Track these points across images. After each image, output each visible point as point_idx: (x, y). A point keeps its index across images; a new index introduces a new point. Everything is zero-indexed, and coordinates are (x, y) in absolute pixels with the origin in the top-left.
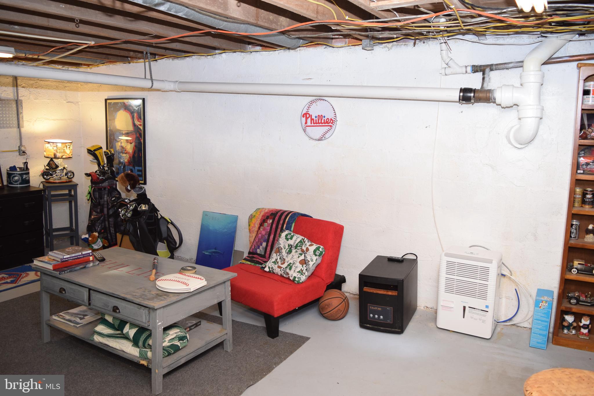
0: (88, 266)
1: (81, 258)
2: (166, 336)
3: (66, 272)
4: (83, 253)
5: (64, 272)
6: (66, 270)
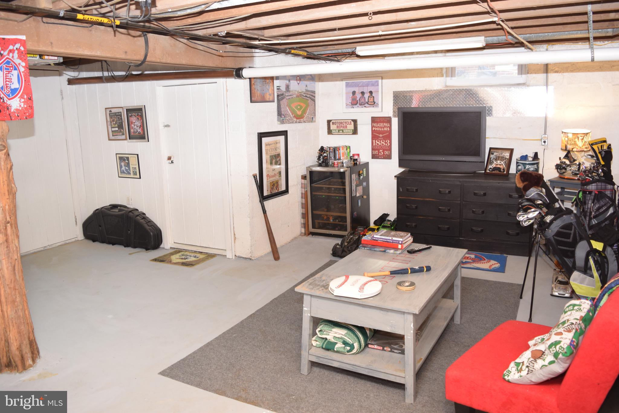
0: (388, 251)
1: (391, 242)
2: (329, 330)
3: (365, 248)
4: (394, 239)
5: (363, 248)
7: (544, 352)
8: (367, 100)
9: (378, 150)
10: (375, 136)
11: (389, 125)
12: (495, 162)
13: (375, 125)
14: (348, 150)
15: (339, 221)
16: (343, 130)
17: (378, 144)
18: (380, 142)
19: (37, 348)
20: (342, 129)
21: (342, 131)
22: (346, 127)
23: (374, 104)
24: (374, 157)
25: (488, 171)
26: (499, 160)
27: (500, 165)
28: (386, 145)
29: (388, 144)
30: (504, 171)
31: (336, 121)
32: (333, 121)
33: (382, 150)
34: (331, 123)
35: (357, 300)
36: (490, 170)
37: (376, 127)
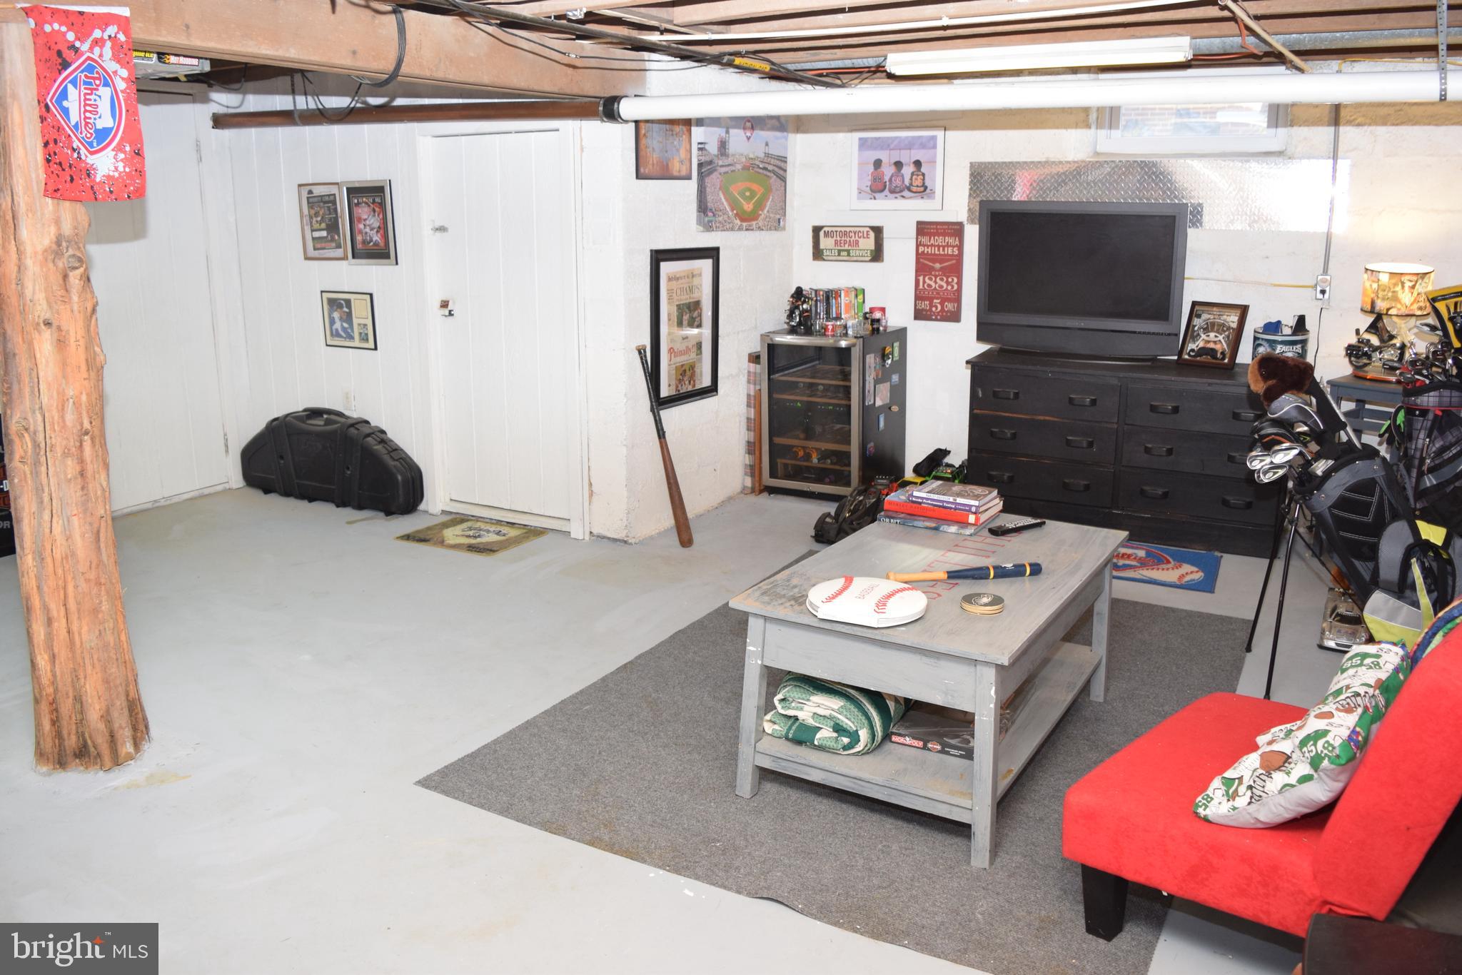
0: (944, 528)
1: (951, 508)
2: (803, 699)
3: (892, 520)
4: (959, 500)
5: (888, 520)
6: (893, 518)
7: (1289, 757)
8: (907, 182)
9: (931, 300)
10: (923, 268)
11: (957, 243)
12: (1203, 336)
13: (924, 240)
14: (860, 297)
15: (832, 463)
16: (848, 251)
17: (929, 286)
18: (936, 282)
19: (145, 719)
20: (847, 247)
21: (845, 253)
22: (857, 243)
23: (923, 191)
24: (919, 315)
25: (1187, 357)
26: (1212, 331)
27: (1215, 342)
28: (949, 288)
29: (953, 287)
30: (1223, 359)
31: (834, 229)
32: (826, 229)
33: (938, 301)
34: (822, 234)
35: (870, 631)
36: (1192, 354)
37: (928, 246)
